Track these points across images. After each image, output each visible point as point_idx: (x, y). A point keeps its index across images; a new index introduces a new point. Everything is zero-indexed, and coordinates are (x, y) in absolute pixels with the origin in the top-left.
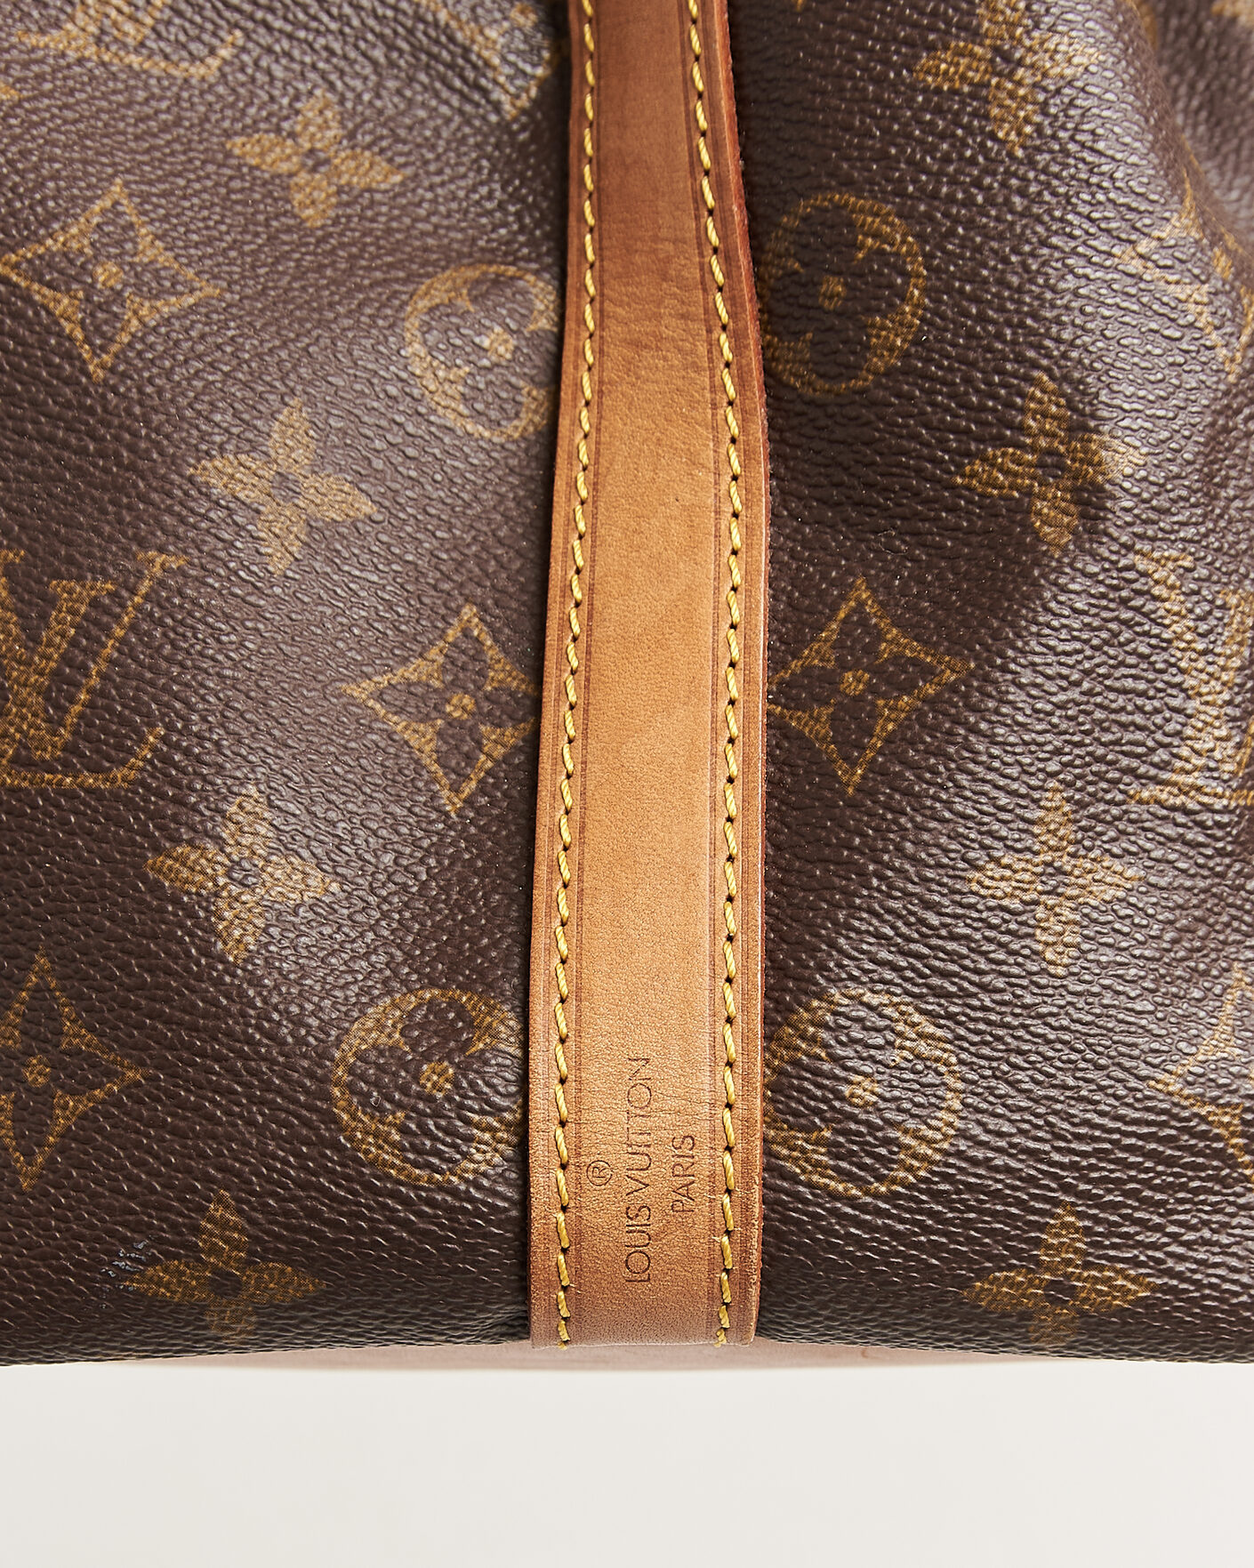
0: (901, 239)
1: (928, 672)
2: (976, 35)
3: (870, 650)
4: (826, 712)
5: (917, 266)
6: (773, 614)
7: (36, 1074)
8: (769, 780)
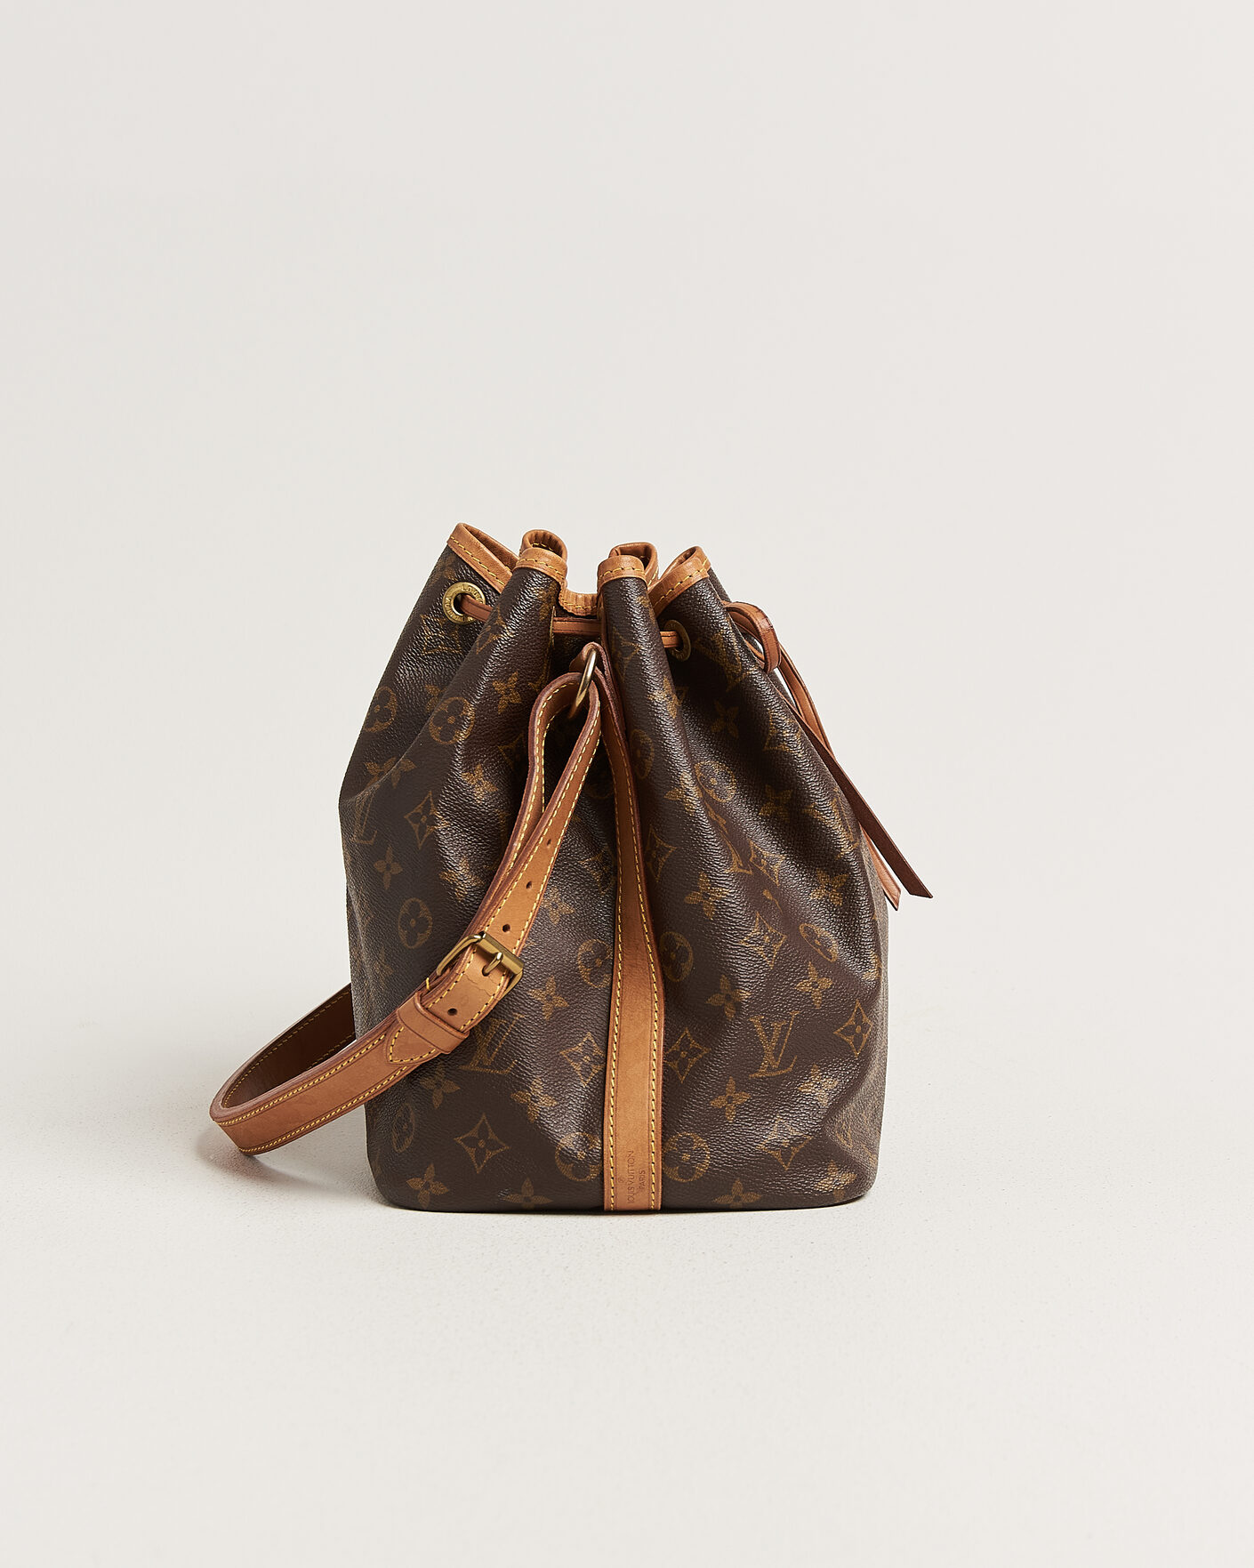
0: (687, 945)
1: (700, 1051)
2: (698, 890)
3: (688, 1046)
4: (677, 1062)
5: (690, 950)
6: (665, 1037)
7: (481, 1144)
8: (663, 1080)
